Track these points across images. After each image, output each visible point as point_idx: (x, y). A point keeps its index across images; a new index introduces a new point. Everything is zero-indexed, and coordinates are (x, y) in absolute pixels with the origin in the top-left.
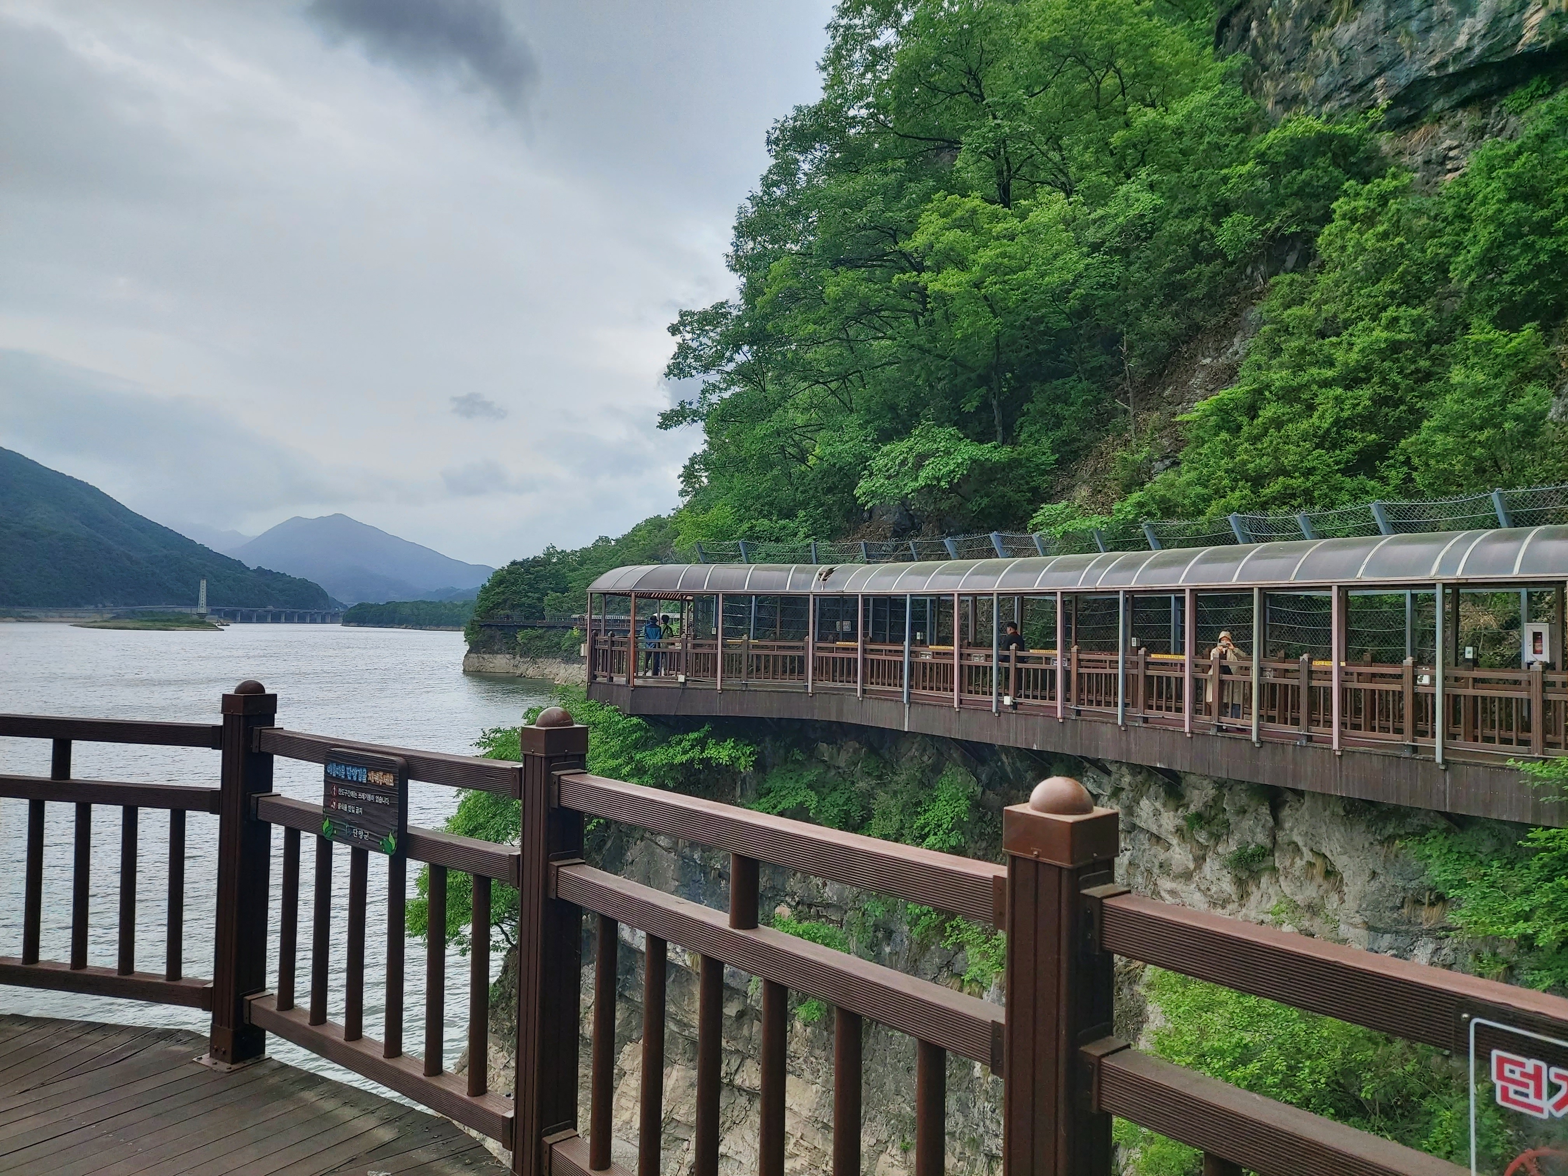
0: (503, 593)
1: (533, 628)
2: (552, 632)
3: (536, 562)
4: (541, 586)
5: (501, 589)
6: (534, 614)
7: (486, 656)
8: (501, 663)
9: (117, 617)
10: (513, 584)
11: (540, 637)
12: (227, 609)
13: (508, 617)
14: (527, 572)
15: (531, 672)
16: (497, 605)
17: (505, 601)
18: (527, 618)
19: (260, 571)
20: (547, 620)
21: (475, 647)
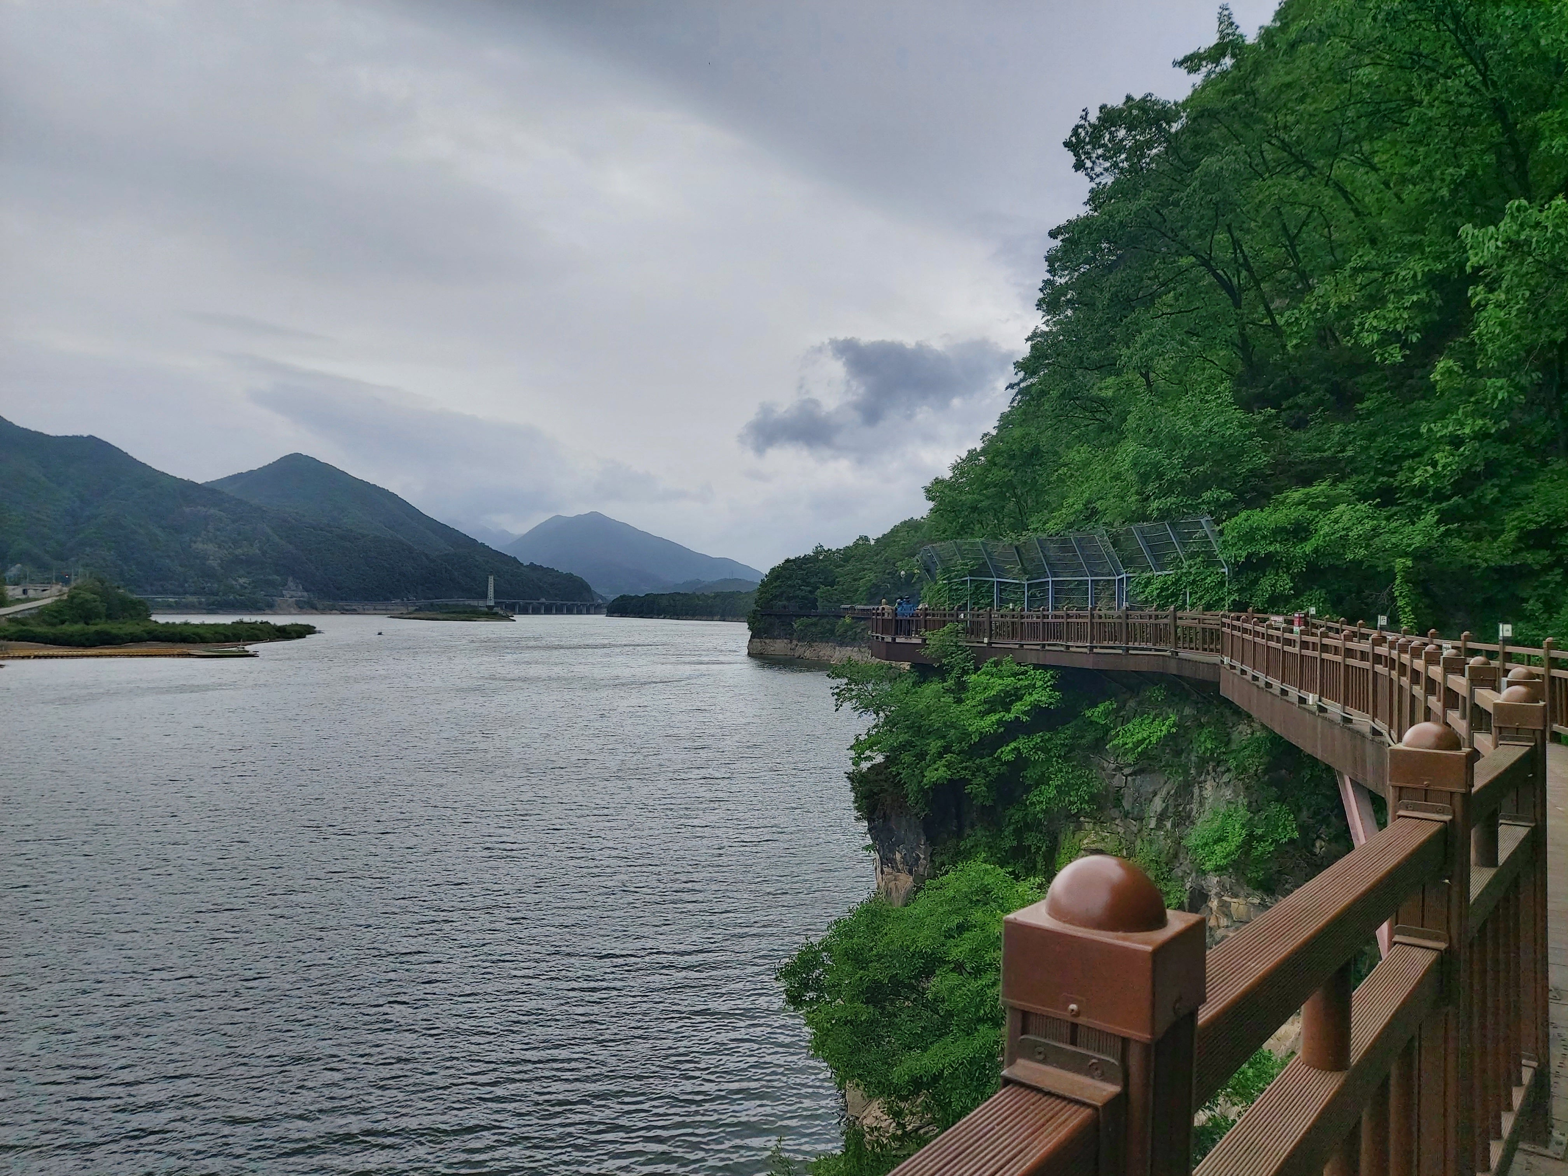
0: (780, 587)
1: (808, 616)
2: (824, 621)
3: (806, 559)
4: (812, 581)
5: (778, 583)
6: (808, 605)
7: (767, 641)
8: (779, 646)
9: (419, 610)
10: (788, 579)
11: (815, 624)
12: (507, 601)
13: (785, 607)
14: (800, 568)
15: (808, 654)
16: (775, 597)
17: (782, 594)
18: (800, 608)
19: (532, 566)
20: (820, 610)
21: (756, 634)
